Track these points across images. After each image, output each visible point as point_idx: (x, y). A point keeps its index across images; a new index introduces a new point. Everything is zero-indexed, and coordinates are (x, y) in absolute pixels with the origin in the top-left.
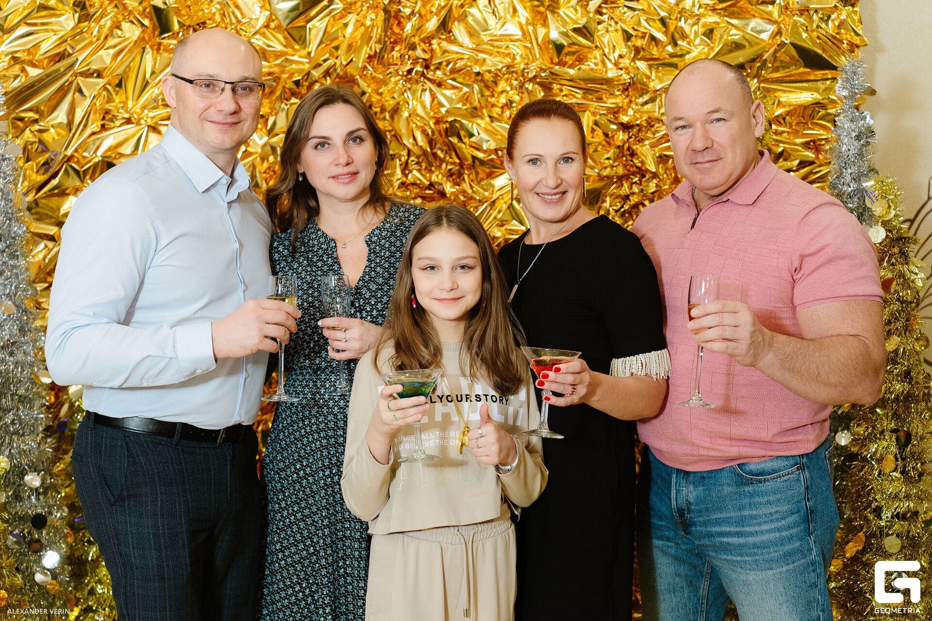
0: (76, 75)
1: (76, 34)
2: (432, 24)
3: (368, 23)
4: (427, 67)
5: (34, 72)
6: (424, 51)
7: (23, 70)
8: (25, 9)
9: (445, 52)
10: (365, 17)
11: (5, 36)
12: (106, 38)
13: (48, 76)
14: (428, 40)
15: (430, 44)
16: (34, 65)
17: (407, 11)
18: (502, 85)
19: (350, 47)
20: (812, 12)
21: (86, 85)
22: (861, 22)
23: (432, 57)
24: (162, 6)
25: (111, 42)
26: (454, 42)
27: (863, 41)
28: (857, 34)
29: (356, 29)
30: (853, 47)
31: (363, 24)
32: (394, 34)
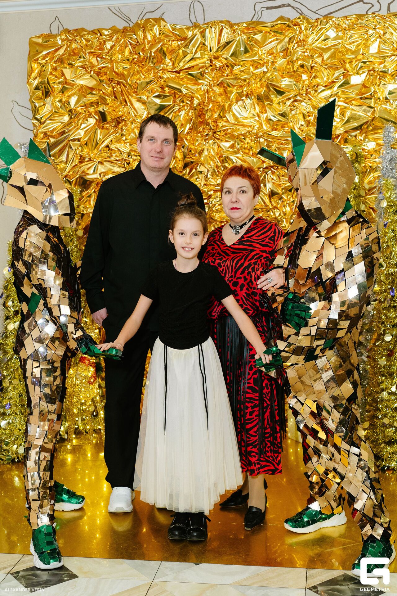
0: (69, 141)
1: (69, 124)
2: (216, 116)
4: (215, 133)
5: (52, 140)
6: (214, 126)
7: (48, 139)
8: (49, 113)
9: (223, 126)
10: (189, 112)
11: (42, 125)
12: (81, 125)
13: (58, 141)
15: (217, 122)
16: (53, 137)
17: (206, 109)
18: (248, 140)
19: (182, 125)
21: (73, 144)
23: (217, 129)
24: (102, 111)
25: (83, 126)
26: (227, 121)
29: (184, 117)
31: (188, 115)
32: (201, 119)
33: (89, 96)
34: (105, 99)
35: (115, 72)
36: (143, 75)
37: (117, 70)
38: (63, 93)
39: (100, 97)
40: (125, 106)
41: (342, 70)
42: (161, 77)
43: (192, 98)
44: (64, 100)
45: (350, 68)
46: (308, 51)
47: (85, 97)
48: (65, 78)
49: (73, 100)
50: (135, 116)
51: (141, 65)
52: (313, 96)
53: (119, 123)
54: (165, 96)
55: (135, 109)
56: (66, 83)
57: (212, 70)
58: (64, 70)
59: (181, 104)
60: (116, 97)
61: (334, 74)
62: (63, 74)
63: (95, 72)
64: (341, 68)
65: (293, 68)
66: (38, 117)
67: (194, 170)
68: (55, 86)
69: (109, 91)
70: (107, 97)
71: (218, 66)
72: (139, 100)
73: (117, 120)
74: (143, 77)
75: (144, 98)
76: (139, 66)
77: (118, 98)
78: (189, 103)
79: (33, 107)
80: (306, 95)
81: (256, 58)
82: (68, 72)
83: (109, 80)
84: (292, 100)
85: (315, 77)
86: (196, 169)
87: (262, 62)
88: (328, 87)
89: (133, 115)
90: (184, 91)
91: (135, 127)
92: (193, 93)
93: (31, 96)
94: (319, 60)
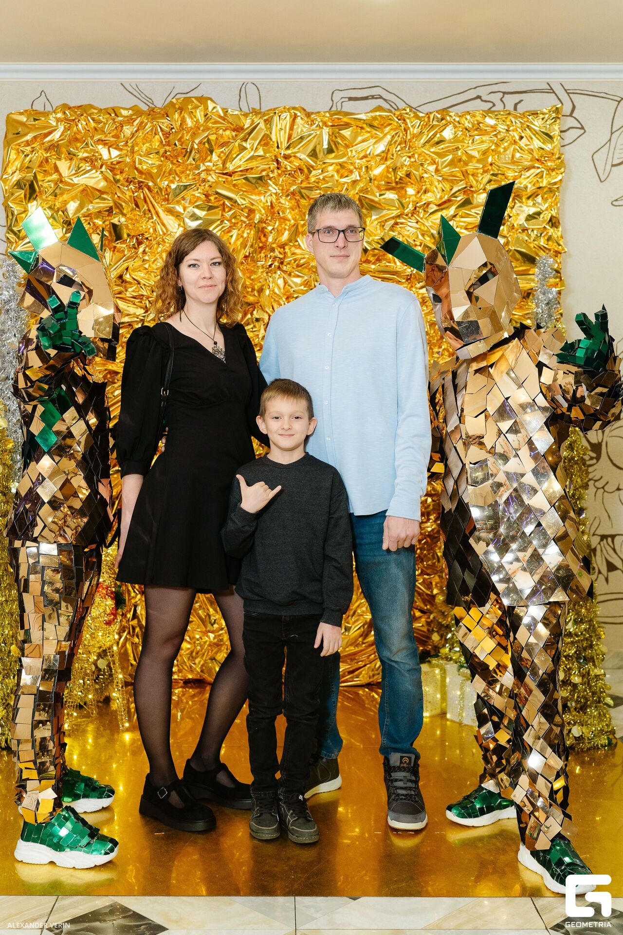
2: (285, 236)
3: (245, 235)
4: (282, 263)
6: (280, 253)
9: (293, 254)
10: (243, 232)
11: (21, 242)
14: (283, 246)
15: (284, 249)
17: (270, 228)
20: (529, 231)
22: (562, 237)
23: (285, 257)
24: (117, 223)
26: (299, 247)
27: (563, 249)
28: (559, 245)
29: (237, 239)
30: (557, 253)
31: (242, 236)
32: (261, 242)
33: (98, 200)
34: (121, 206)
35: (137, 169)
36: (179, 176)
37: (139, 167)
38: (56, 196)
39: (115, 203)
40: (149, 218)
41: (462, 185)
42: (204, 181)
43: (251, 211)
44: (58, 205)
45: (475, 182)
46: (416, 156)
47: (92, 203)
48: (60, 175)
49: (72, 207)
50: (164, 234)
51: (175, 161)
52: (421, 219)
53: (139, 243)
54: (211, 208)
55: (163, 225)
56: (61, 182)
57: (279, 175)
58: (58, 163)
59: (233, 221)
60: (137, 205)
61: (451, 190)
62: (56, 169)
63: (107, 166)
64: (461, 181)
65: (396, 178)
66: (15, 229)
67: (249, 316)
68: (46, 185)
69: (127, 196)
70: (123, 204)
71: (289, 168)
72: (171, 212)
73: (137, 239)
74: (177, 179)
75: (179, 209)
76: (172, 163)
77: (140, 206)
78: (245, 219)
79: (10, 214)
80: (412, 216)
81: (344, 159)
82: (64, 166)
83: (127, 181)
84: (392, 222)
85: (425, 192)
86: (252, 314)
87: (352, 168)
88: (443, 207)
89: (161, 233)
90: (240, 201)
91: (162, 251)
92: (253, 205)
93: (6, 199)
94: (432, 168)
